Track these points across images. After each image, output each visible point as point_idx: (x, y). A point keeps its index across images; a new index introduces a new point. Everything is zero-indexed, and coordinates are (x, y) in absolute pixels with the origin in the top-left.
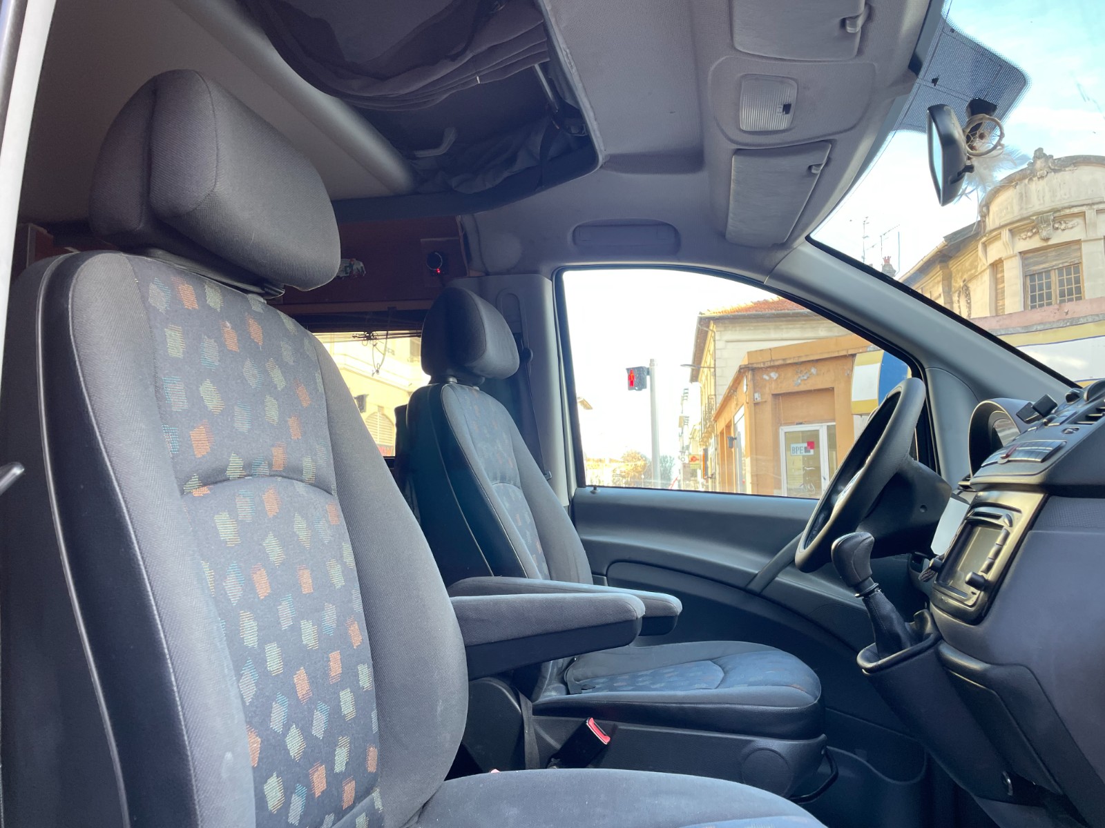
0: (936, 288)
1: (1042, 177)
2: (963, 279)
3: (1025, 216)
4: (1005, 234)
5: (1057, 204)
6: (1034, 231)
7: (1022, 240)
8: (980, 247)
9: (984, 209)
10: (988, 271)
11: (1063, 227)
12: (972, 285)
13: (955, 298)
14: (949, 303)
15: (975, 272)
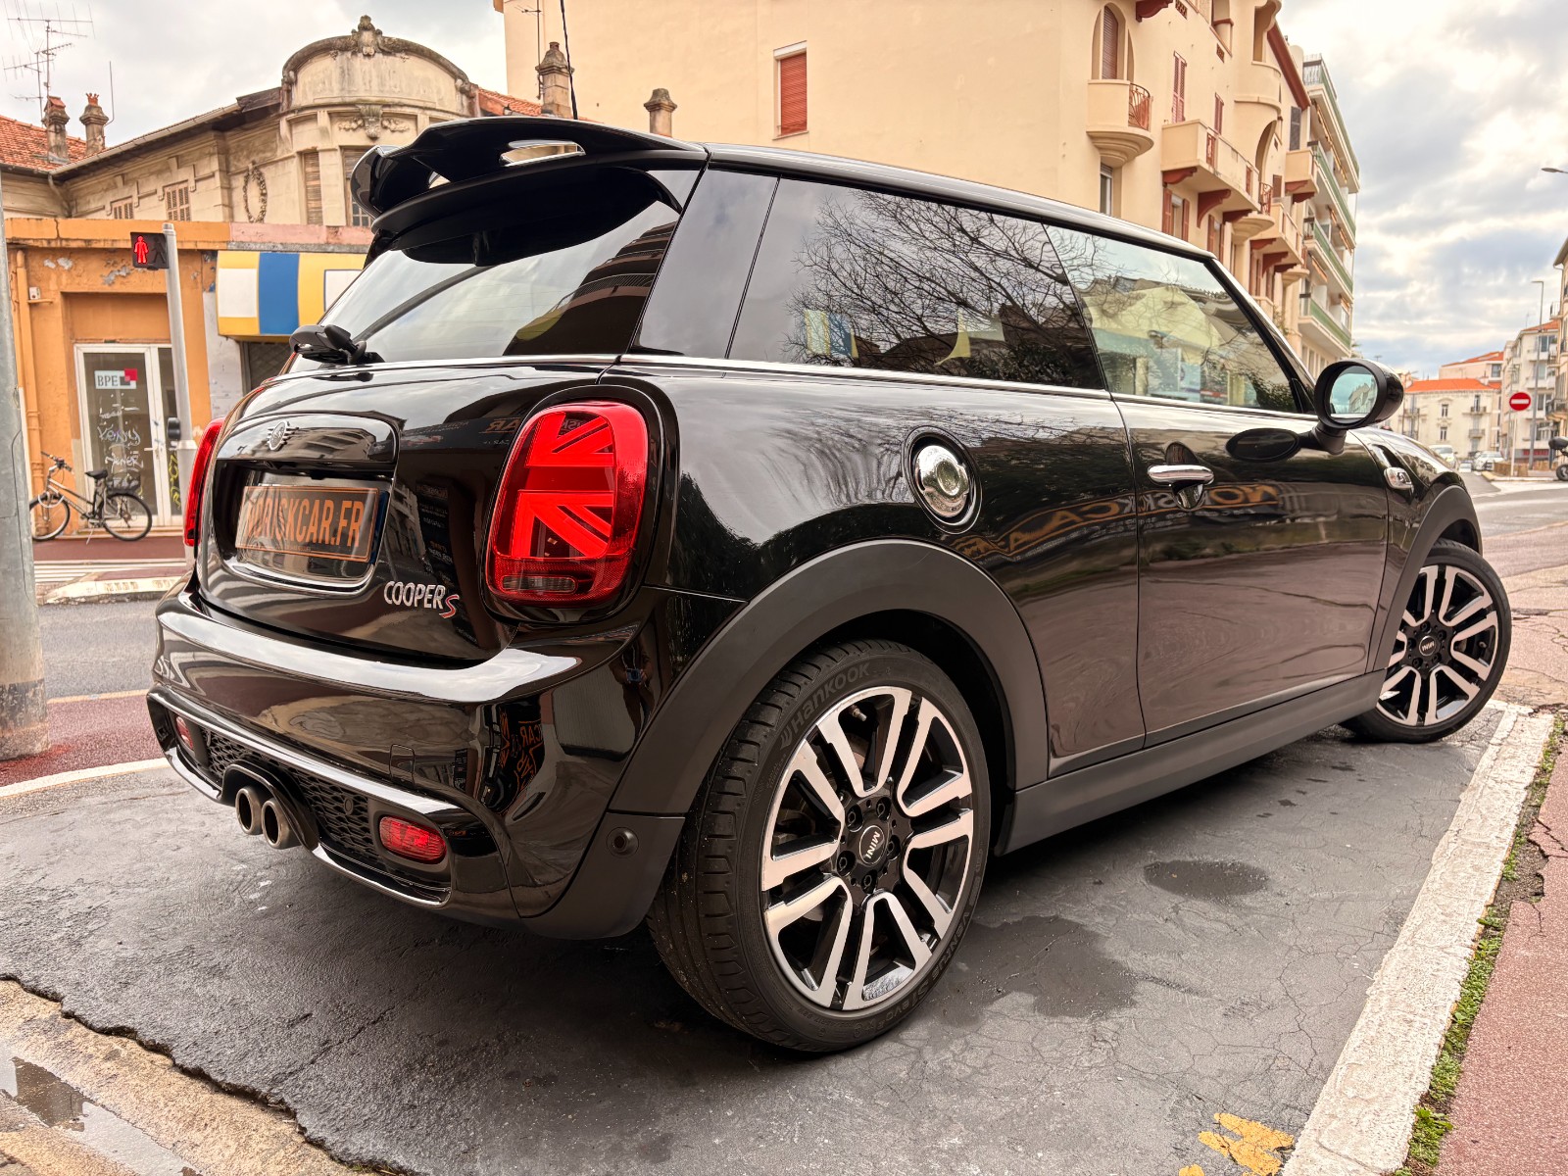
0: (205, 161)
1: (368, 55)
2: (252, 159)
3: (348, 100)
4: (323, 117)
5: (388, 100)
6: (360, 122)
7: (343, 132)
8: (283, 124)
9: (292, 73)
10: (296, 160)
11: (393, 126)
12: (268, 173)
13: (238, 182)
14: (228, 189)
15: (275, 155)
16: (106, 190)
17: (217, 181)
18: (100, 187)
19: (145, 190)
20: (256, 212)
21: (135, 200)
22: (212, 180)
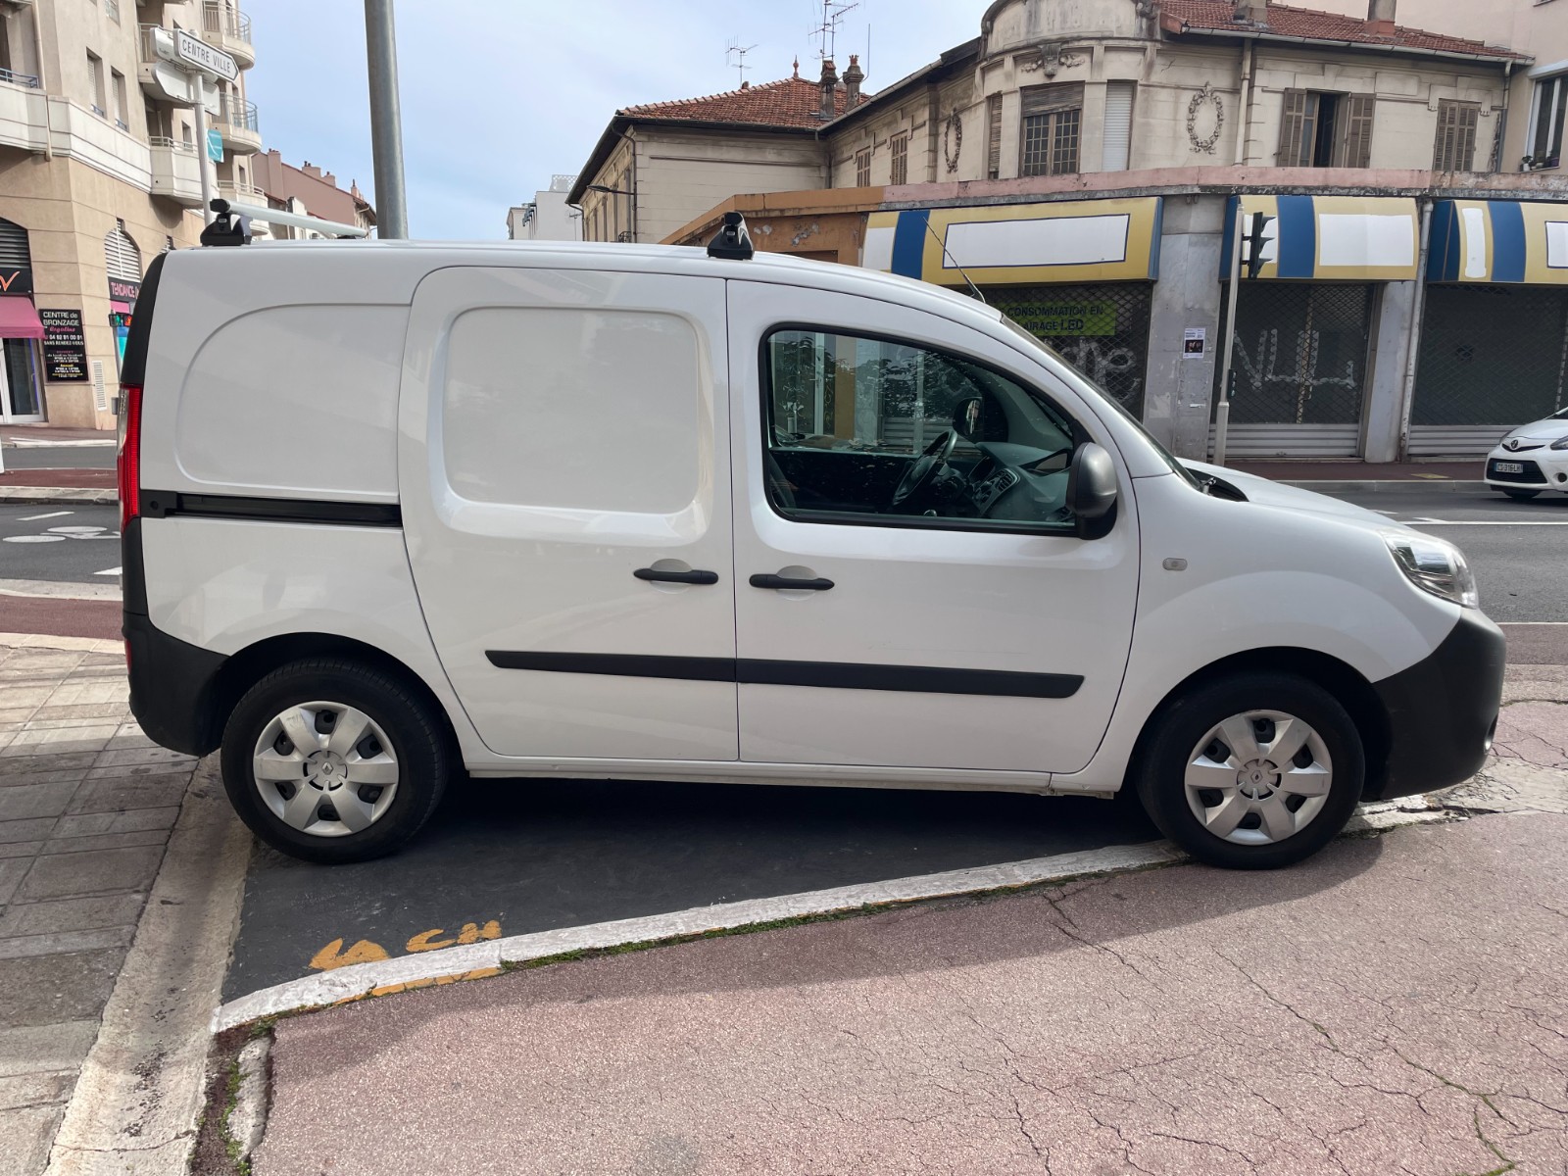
0: (920, 112)
2: (955, 106)
3: (1032, 42)
4: (1009, 61)
5: (1068, 33)
6: (1039, 63)
7: (1025, 73)
8: (978, 72)
9: (988, 23)
10: (984, 105)
11: (1069, 62)
12: (964, 118)
13: (943, 128)
14: (934, 135)
15: (970, 102)
16: (854, 142)
17: (927, 127)
18: (851, 139)
19: (880, 139)
20: (952, 157)
21: (872, 149)
22: (923, 129)
